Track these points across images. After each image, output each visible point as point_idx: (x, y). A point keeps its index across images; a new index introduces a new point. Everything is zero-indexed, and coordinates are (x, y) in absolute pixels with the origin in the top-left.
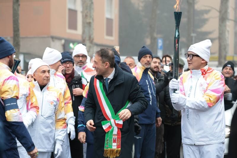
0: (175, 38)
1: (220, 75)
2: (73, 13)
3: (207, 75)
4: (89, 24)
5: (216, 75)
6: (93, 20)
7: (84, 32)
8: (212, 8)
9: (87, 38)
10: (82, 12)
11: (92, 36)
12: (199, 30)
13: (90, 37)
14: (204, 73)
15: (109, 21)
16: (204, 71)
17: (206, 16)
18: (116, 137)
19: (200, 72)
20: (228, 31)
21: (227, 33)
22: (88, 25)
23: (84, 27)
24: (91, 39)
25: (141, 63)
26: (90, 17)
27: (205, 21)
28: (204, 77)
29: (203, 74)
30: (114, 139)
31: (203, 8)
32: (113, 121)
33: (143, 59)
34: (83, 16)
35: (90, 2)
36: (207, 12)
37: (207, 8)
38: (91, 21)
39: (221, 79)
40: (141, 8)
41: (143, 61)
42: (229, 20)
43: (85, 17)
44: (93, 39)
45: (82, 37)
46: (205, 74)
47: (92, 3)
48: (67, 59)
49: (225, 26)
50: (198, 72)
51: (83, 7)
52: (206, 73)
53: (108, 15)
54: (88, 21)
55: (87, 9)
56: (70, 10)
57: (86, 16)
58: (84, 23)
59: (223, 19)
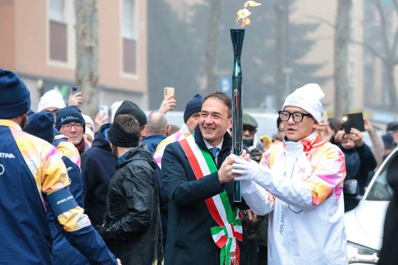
0: (234, 77)
1: (338, 153)
2: (58, 28)
3: (313, 150)
4: (90, 49)
5: (329, 152)
6: (97, 42)
7: (79, 66)
8: (323, 21)
9: (86, 77)
10: (77, 27)
11: (95, 74)
12: (298, 62)
13: (91, 75)
14: (308, 147)
15: (129, 44)
16: (309, 144)
17: (311, 36)
18: (235, 257)
19: (300, 145)
20: (352, 64)
21: (349, 67)
22: (87, 51)
23: (79, 56)
24: (94, 79)
25: (188, 126)
26: (92, 37)
27: (309, 45)
28: (307, 154)
29: (305, 149)
30: (231, 261)
31: (306, 21)
32: (230, 227)
33: (192, 119)
34: (77, 35)
35: (91, 9)
36: (313, 27)
37: (313, 21)
38: (93, 44)
39: (338, 157)
40: (189, 21)
41: (191, 123)
42: (353, 42)
43: (82, 36)
44: (97, 80)
45: (77, 75)
46: (309, 150)
47: (95, 10)
48: (72, 118)
49: (346, 54)
50: (296, 145)
51: (78, 18)
52: (311, 147)
53: (126, 34)
54: (87, 44)
55: (84, 22)
56: (53, 23)
57: (84, 34)
58: (79, 48)
59: (342, 41)
